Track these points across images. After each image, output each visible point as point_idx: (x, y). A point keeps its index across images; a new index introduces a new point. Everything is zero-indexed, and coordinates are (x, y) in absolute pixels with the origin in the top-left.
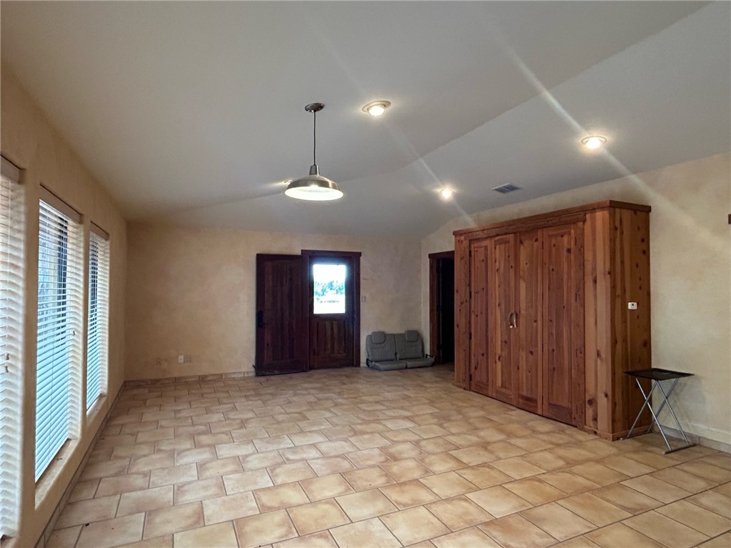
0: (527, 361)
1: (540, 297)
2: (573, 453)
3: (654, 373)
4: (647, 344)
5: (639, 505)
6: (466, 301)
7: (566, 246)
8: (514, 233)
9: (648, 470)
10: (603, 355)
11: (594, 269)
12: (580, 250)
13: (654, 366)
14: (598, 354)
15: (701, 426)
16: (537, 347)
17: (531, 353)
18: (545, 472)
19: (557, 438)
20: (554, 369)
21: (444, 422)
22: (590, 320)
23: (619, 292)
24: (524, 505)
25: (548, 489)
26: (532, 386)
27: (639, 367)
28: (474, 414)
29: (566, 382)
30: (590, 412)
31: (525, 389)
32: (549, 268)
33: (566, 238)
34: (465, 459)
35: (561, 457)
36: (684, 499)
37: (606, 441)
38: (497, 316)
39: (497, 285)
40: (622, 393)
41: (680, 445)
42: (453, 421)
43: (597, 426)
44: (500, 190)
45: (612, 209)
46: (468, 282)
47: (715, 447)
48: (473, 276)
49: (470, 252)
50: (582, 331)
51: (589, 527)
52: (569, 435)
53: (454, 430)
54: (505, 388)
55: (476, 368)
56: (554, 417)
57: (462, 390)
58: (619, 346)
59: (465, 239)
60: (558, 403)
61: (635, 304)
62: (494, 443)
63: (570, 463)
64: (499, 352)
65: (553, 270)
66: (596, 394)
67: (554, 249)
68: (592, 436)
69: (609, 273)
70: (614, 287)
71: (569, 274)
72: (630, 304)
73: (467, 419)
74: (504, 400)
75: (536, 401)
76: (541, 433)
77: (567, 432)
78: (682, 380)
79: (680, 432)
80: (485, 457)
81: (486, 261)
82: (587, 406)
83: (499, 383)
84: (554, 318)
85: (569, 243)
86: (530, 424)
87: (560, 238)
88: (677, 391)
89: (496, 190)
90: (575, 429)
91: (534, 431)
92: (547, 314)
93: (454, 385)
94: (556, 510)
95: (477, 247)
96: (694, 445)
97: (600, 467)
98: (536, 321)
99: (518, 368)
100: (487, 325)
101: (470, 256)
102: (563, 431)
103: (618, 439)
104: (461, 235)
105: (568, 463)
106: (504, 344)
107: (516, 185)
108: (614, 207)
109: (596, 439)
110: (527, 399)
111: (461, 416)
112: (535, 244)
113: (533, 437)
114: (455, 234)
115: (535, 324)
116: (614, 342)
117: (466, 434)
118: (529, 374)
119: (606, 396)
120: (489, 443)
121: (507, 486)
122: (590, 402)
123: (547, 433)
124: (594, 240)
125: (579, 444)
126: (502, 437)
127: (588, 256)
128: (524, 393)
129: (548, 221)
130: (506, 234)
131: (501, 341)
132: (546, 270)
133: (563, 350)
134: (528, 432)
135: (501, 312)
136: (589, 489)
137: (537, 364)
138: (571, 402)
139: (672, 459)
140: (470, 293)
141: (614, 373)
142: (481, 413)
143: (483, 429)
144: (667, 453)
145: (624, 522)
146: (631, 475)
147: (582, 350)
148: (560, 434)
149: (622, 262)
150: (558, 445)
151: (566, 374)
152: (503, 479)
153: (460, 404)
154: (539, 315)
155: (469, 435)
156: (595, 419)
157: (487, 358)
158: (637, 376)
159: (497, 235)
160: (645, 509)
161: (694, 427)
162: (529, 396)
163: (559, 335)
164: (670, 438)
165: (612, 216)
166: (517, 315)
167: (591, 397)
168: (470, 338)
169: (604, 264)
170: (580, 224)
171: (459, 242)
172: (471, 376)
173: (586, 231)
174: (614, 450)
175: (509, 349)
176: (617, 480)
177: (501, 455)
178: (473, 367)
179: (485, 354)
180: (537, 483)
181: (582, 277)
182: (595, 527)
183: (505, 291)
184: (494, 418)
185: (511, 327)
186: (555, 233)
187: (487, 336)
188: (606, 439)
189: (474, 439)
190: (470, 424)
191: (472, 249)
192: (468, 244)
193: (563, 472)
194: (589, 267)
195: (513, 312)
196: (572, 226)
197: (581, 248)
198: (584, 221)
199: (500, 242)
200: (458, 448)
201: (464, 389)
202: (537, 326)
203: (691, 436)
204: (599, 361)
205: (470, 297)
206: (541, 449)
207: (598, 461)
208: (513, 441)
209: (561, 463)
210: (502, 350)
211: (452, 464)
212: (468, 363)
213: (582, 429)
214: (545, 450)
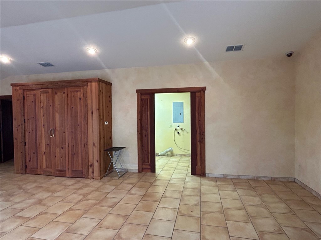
0: (60, 152)
1: (66, 121)
2: (85, 190)
3: (114, 149)
4: (111, 138)
5: (114, 203)
6: (22, 124)
7: (79, 96)
8: (52, 88)
9: (114, 187)
10: (96, 144)
11: (92, 107)
12: (85, 99)
13: (113, 146)
14: (94, 145)
15: (128, 165)
16: (65, 145)
17: (62, 148)
18: (74, 204)
19: (78, 186)
20: (74, 154)
21: (10, 197)
22: (90, 130)
23: (102, 117)
24: (67, 226)
25: (77, 212)
26: (63, 164)
27: (109, 148)
28: (30, 187)
29: (80, 159)
30: (91, 170)
31: (59, 166)
32: (71, 107)
33: (79, 93)
34: (28, 215)
35: (80, 195)
36: (127, 194)
37: (98, 180)
38: (43, 132)
39: (42, 115)
40: (103, 159)
41: (123, 174)
42: (16, 195)
43: (94, 175)
44: (43, 65)
45: (99, 82)
46: (23, 114)
47: (132, 171)
48: (26, 110)
49: (24, 97)
50: (87, 135)
51: (98, 222)
52: (82, 183)
53: (17, 200)
54: (49, 168)
55: (29, 161)
56: (75, 176)
57: (21, 175)
58: (102, 140)
59: (20, 89)
60: (76, 169)
61: (107, 122)
62: (45, 199)
63: (85, 195)
64: (44, 150)
65: (73, 108)
66: (93, 162)
67: (73, 98)
68: (93, 180)
69: (98, 109)
70: (100, 115)
71: (81, 110)
72: (105, 122)
73: (26, 191)
74: (47, 174)
75: (65, 171)
76: (69, 186)
77: (81, 181)
78: (123, 150)
79: (122, 169)
80: (41, 209)
81: (34, 101)
82: (90, 167)
83: (44, 167)
84: (74, 131)
85: (80, 95)
86: (63, 183)
87: (76, 93)
88: (121, 154)
89: (40, 64)
90: (84, 179)
91: (66, 186)
92: (70, 129)
93: (14, 173)
94: (82, 221)
95: (28, 94)
96: (126, 172)
97: (97, 193)
98: (64, 133)
99: (55, 157)
100: (36, 137)
101: (24, 99)
102: (79, 182)
103: (102, 178)
104: (17, 86)
105: (84, 196)
106: (47, 146)
107: (52, 63)
108: (100, 82)
109: (94, 181)
110: (61, 171)
111: (22, 190)
112: (64, 95)
113: (66, 189)
114: (12, 85)
115: (64, 134)
116: (100, 139)
117: (26, 200)
118: (62, 159)
119: (97, 161)
120: (42, 200)
121: (56, 220)
122: (91, 166)
123: (73, 185)
124: (92, 95)
125: (87, 185)
126: (49, 194)
127: (89, 102)
128: (59, 169)
129: (70, 84)
130: (47, 88)
131: (45, 145)
132: (69, 108)
133: (78, 145)
134: (63, 187)
135: (45, 130)
136: (95, 204)
137: (65, 153)
138: (82, 168)
139: (121, 180)
140: (25, 120)
141: (100, 152)
142: (35, 185)
143: (37, 194)
144: (119, 178)
145: (110, 213)
146: (109, 192)
147: (87, 143)
148: (79, 183)
149: (103, 105)
150: (79, 189)
151: (80, 155)
152: (54, 217)
153: (20, 183)
154: (66, 130)
155: (28, 200)
156: (93, 173)
157: (37, 155)
158: (108, 151)
159: (42, 89)
160: (116, 204)
161: (126, 166)
162: (62, 169)
163: (76, 138)
164: (119, 172)
165: (99, 85)
166: (54, 130)
167: (91, 163)
168: (25, 145)
169: (96, 106)
170: (85, 87)
171: (15, 91)
172: (26, 166)
173: (88, 91)
174: (101, 183)
175: (50, 148)
176: (105, 196)
177: (51, 204)
178: (27, 161)
179: (36, 153)
180: (72, 211)
181: (86, 111)
182: (100, 220)
183: (47, 118)
184: (43, 185)
185: (51, 136)
186: (73, 90)
187: (36, 143)
188: (98, 179)
189: (32, 201)
190: (29, 193)
191: (25, 95)
192: (22, 92)
193: (83, 201)
194: (89, 107)
195: (52, 128)
196: (82, 88)
197: (86, 98)
198: (87, 86)
199: (44, 93)
200: (21, 210)
201: (22, 174)
202: (65, 134)
203: (125, 170)
204: (94, 147)
205: (25, 122)
206: (71, 193)
207: (96, 191)
208: (56, 194)
209: (81, 197)
210: (46, 149)
211: (19, 222)
212: (24, 159)
213: (88, 178)
214: (73, 193)
